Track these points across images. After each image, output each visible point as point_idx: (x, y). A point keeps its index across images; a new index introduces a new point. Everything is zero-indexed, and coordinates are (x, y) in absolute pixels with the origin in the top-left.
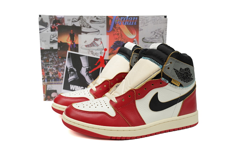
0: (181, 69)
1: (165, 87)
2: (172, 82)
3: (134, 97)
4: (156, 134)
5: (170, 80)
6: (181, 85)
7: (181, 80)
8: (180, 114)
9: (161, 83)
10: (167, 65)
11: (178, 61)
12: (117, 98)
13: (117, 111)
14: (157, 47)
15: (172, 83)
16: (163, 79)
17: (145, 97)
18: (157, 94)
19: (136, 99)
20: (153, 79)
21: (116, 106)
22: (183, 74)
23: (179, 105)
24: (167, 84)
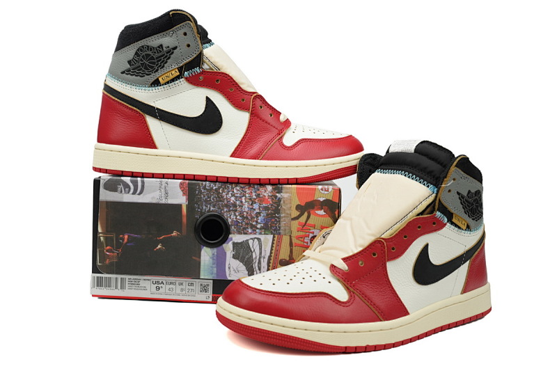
0: (469, 192)
1: (440, 232)
2: (454, 220)
3: (385, 256)
4: (427, 334)
5: (450, 216)
6: (468, 228)
7: (469, 216)
8: (465, 291)
9: (434, 224)
10: (448, 184)
11: (466, 175)
12: (345, 260)
13: (350, 288)
14: (414, 147)
15: (452, 223)
16: (438, 214)
17: (404, 255)
18: (426, 247)
19: (389, 260)
20: (418, 215)
21: (346, 278)
22: (473, 204)
23: (464, 269)
24: (445, 224)
